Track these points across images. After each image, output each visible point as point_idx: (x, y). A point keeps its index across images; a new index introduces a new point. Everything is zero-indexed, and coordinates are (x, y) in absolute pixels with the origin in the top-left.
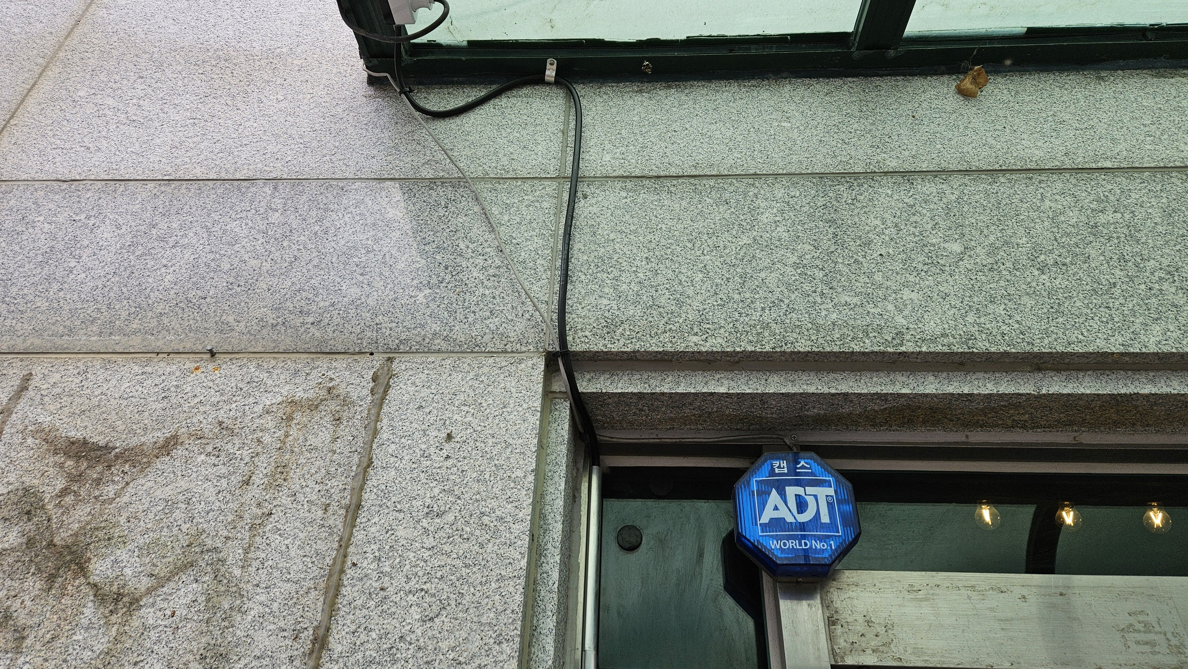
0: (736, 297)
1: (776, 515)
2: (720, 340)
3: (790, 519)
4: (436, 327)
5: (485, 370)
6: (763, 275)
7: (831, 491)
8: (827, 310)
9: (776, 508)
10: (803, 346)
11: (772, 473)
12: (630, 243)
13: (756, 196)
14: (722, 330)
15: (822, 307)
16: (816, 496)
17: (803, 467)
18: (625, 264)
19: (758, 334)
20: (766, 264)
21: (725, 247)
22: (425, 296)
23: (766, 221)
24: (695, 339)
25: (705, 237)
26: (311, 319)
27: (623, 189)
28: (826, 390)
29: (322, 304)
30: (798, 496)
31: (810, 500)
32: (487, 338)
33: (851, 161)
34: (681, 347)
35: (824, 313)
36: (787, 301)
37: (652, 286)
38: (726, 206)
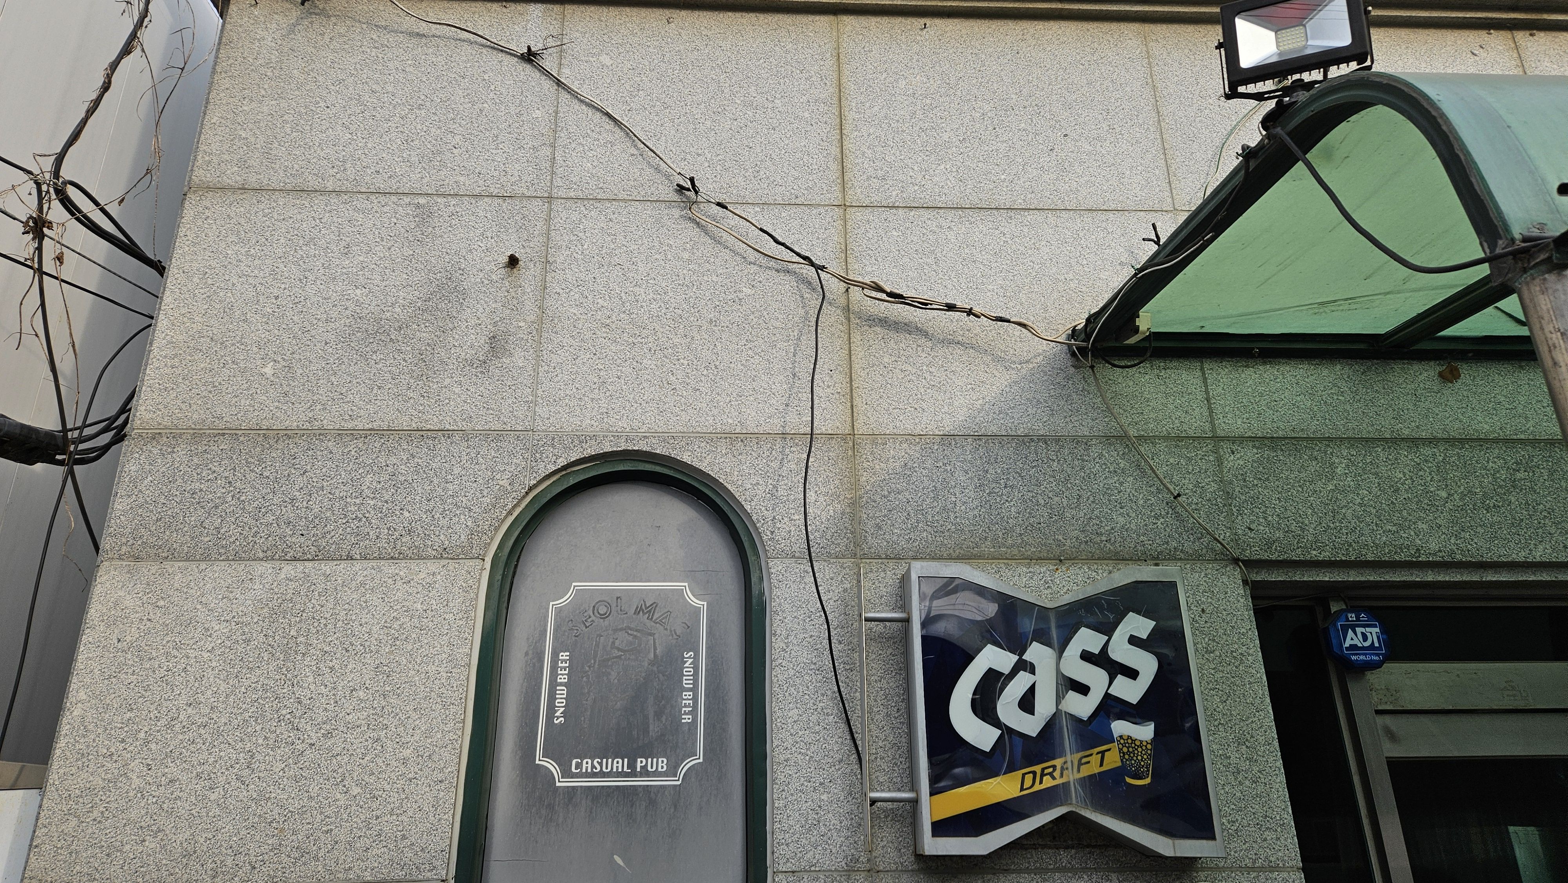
0: (1332, 525)
1: (1352, 642)
2: (1328, 554)
3: (1359, 645)
4: (1174, 544)
5: (1209, 571)
6: (1344, 511)
7: (1378, 630)
8: (1380, 534)
9: (1352, 639)
10: (1370, 557)
11: (1347, 620)
12: (1266, 488)
13: (1331, 453)
14: (1328, 547)
15: (1378, 532)
16: (1371, 633)
17: (1363, 617)
18: (1267, 502)
19: (1347, 549)
20: (1344, 504)
21: (1320, 492)
22: (1161, 523)
23: (1340, 473)
24: (1314, 552)
25: (1308, 483)
26: (1104, 538)
27: (1254, 447)
28: (1378, 579)
29: (1106, 528)
30: (1362, 633)
31: (1369, 635)
32: (1204, 551)
33: (1383, 429)
34: (1308, 558)
35: (1379, 536)
36: (1359, 529)
37: (1285, 518)
38: (1316, 462)
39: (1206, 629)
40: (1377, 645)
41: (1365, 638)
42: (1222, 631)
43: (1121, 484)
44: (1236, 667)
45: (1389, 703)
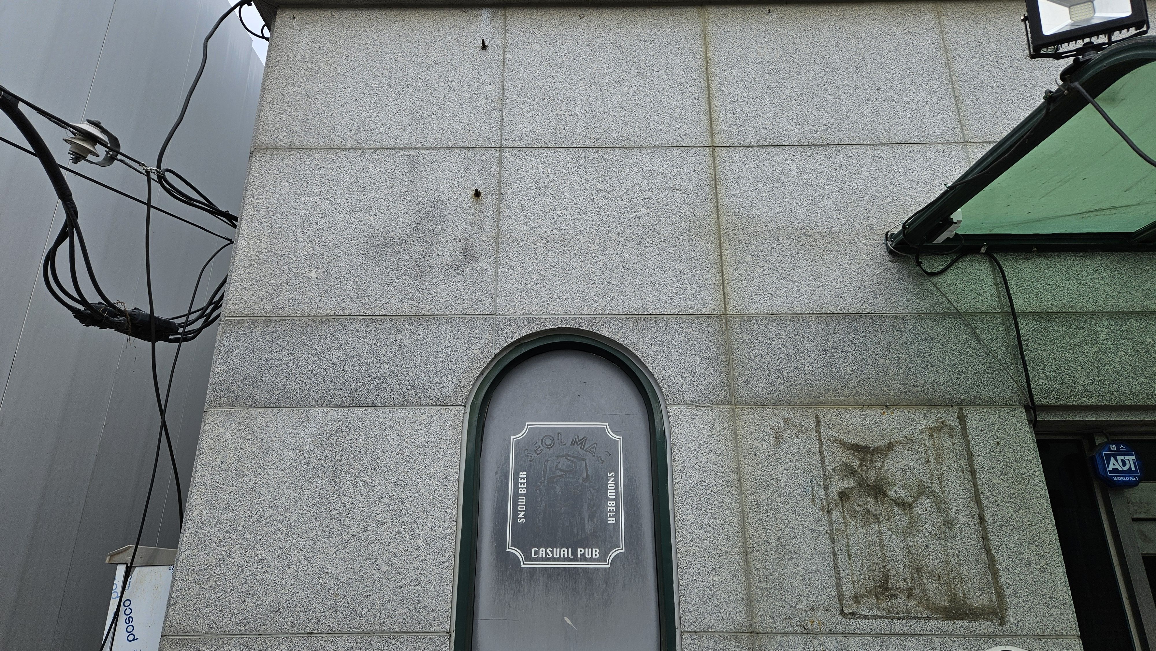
0: (1097, 378)
1: (1114, 467)
2: (1094, 400)
3: (1120, 469)
4: (974, 393)
5: (1002, 413)
6: (1106, 367)
7: (1134, 457)
8: (1135, 385)
9: (1114, 465)
10: (1128, 402)
11: (1110, 450)
12: (1044, 350)
13: (1095, 324)
14: (1094, 395)
15: (1134, 384)
16: (1129, 460)
17: (1122, 448)
18: (1045, 361)
19: (1110, 397)
20: (1106, 362)
21: (1087, 353)
22: (963, 378)
23: (1102, 338)
24: (1084, 399)
25: (1077, 347)
26: (919, 390)
27: (1033, 320)
28: (1134, 419)
29: (921, 382)
30: (1122, 460)
31: (1127, 461)
32: (997, 398)
33: (1135, 305)
34: (1079, 403)
35: (1134, 387)
36: (1118, 381)
37: (1060, 373)
38: (1083, 330)
39: (1001, 457)
40: (1133, 469)
41: (1124, 464)
42: (1013, 459)
43: (931, 348)
44: (1025, 486)
45: (1142, 513)
